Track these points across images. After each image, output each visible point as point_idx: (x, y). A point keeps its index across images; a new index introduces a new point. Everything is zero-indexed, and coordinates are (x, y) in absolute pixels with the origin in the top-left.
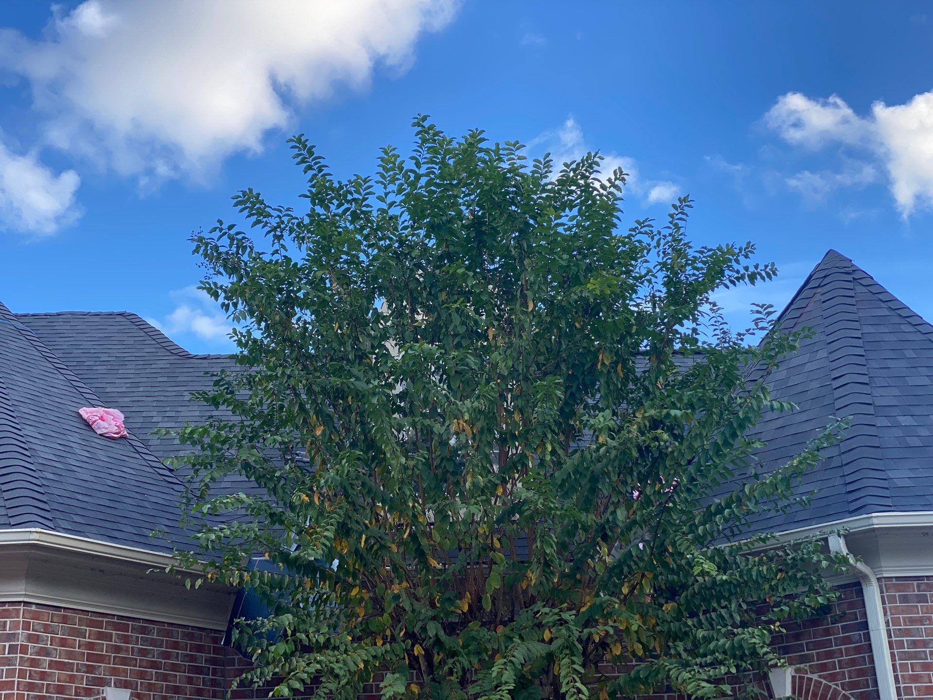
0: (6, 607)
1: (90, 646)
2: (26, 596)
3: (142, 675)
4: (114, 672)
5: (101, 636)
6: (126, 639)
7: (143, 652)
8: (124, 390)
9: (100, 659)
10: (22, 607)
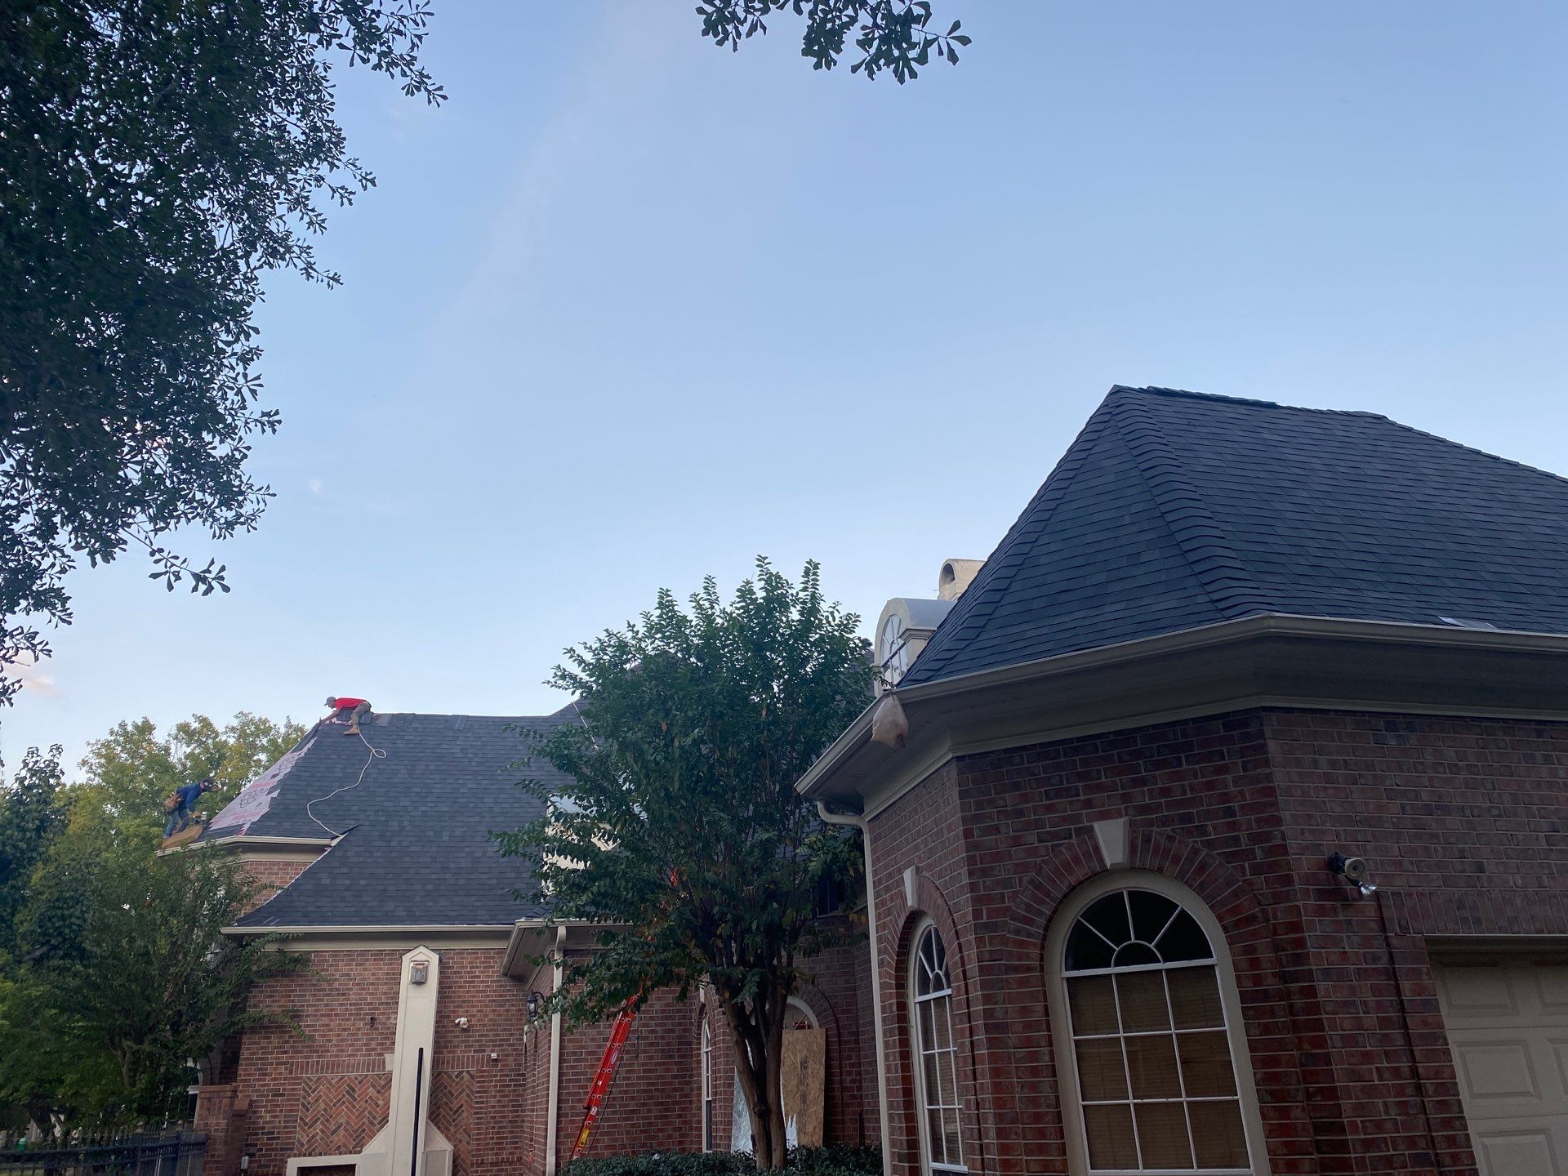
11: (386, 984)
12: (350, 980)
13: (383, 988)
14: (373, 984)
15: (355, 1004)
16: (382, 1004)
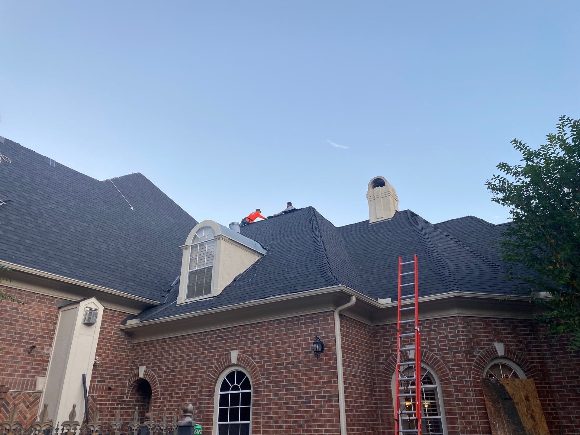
0: (453, 318)
1: (485, 329)
2: (458, 314)
3: (506, 338)
4: (496, 337)
5: (488, 325)
6: (497, 325)
7: (504, 330)
8: (475, 241)
9: (489, 333)
10: (458, 318)
11: (45, 322)
12: (18, 313)
13: (42, 325)
14: (35, 320)
15: (19, 333)
16: (40, 337)
